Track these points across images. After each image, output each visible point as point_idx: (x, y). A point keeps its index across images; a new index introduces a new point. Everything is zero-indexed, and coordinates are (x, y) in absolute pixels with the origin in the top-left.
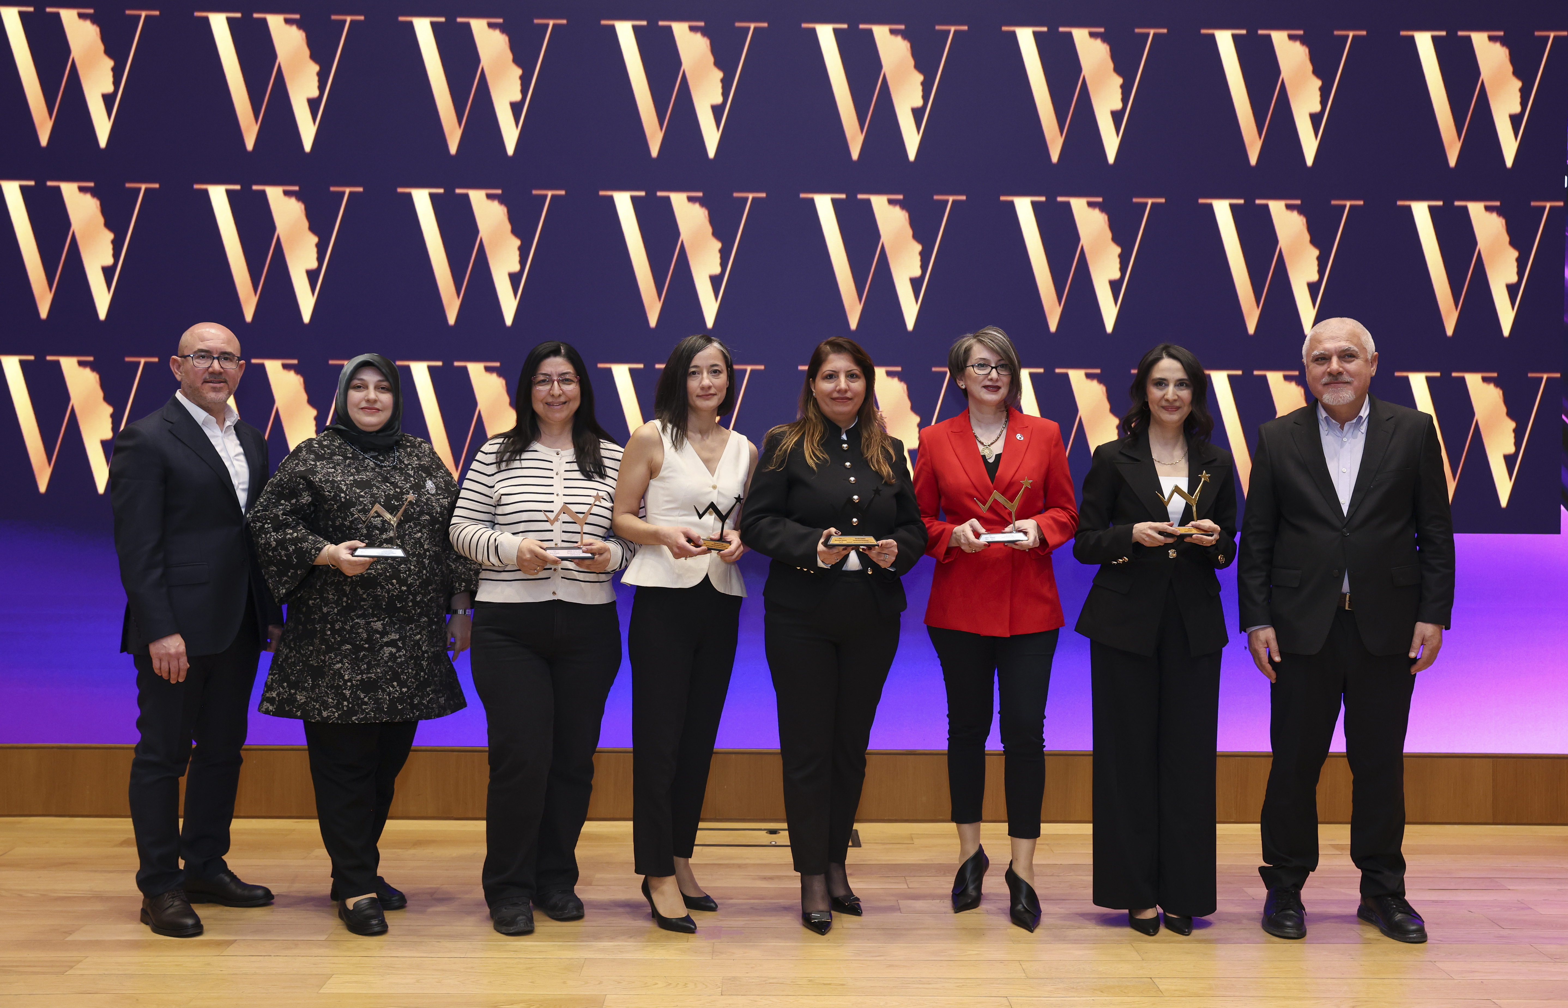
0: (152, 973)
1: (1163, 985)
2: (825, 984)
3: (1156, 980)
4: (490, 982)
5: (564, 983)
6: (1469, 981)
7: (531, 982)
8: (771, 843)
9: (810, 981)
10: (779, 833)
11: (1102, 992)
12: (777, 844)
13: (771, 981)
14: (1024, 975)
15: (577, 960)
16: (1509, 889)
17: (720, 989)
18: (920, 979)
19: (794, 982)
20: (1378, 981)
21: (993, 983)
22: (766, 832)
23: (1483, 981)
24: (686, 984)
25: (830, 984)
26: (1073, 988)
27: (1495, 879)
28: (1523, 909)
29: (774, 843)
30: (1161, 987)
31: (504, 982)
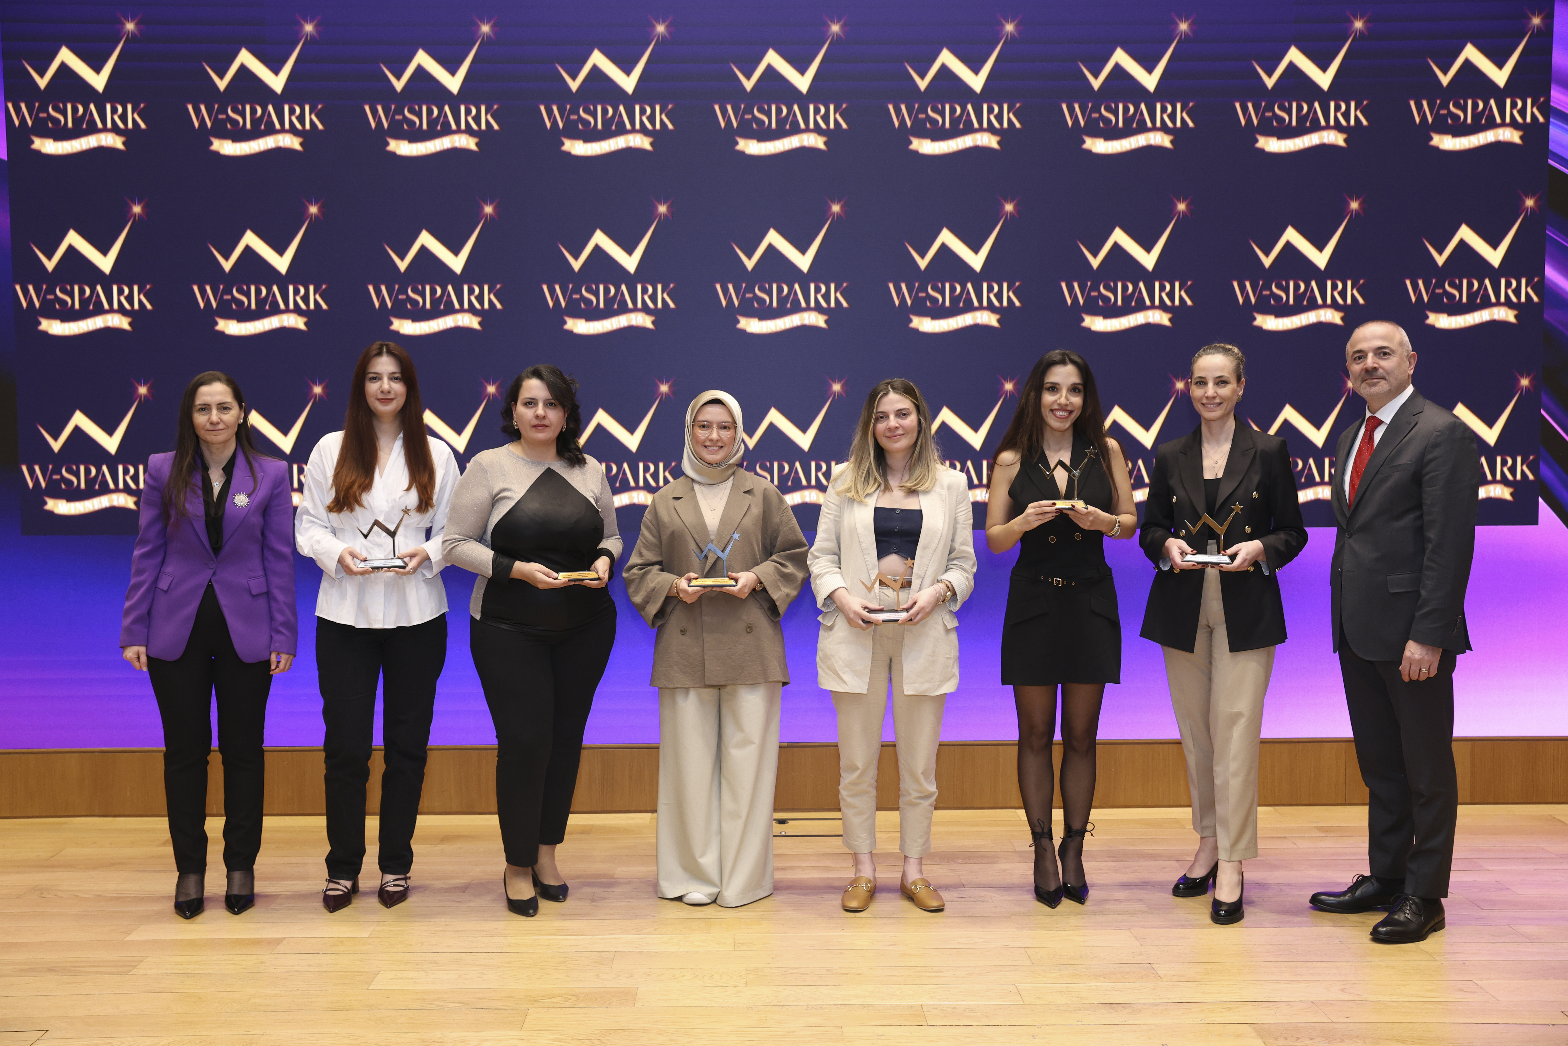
0: (210, 972)
1: (1162, 970)
2: (843, 974)
3: (1154, 966)
4: (528, 976)
5: (598, 976)
6: (1451, 962)
7: (567, 976)
8: (781, 833)
9: (829, 971)
10: (788, 822)
11: (1104, 978)
12: (786, 834)
13: (792, 971)
14: (1030, 961)
15: (607, 953)
16: (1488, 870)
17: (745, 980)
18: (932, 968)
19: (814, 972)
20: (1365, 964)
21: (1000, 971)
22: (776, 822)
23: (1464, 962)
24: (712, 975)
25: (847, 974)
26: (1077, 975)
27: (1476, 860)
28: (1501, 889)
29: (783, 833)
30: (1160, 973)
31: (541, 976)
